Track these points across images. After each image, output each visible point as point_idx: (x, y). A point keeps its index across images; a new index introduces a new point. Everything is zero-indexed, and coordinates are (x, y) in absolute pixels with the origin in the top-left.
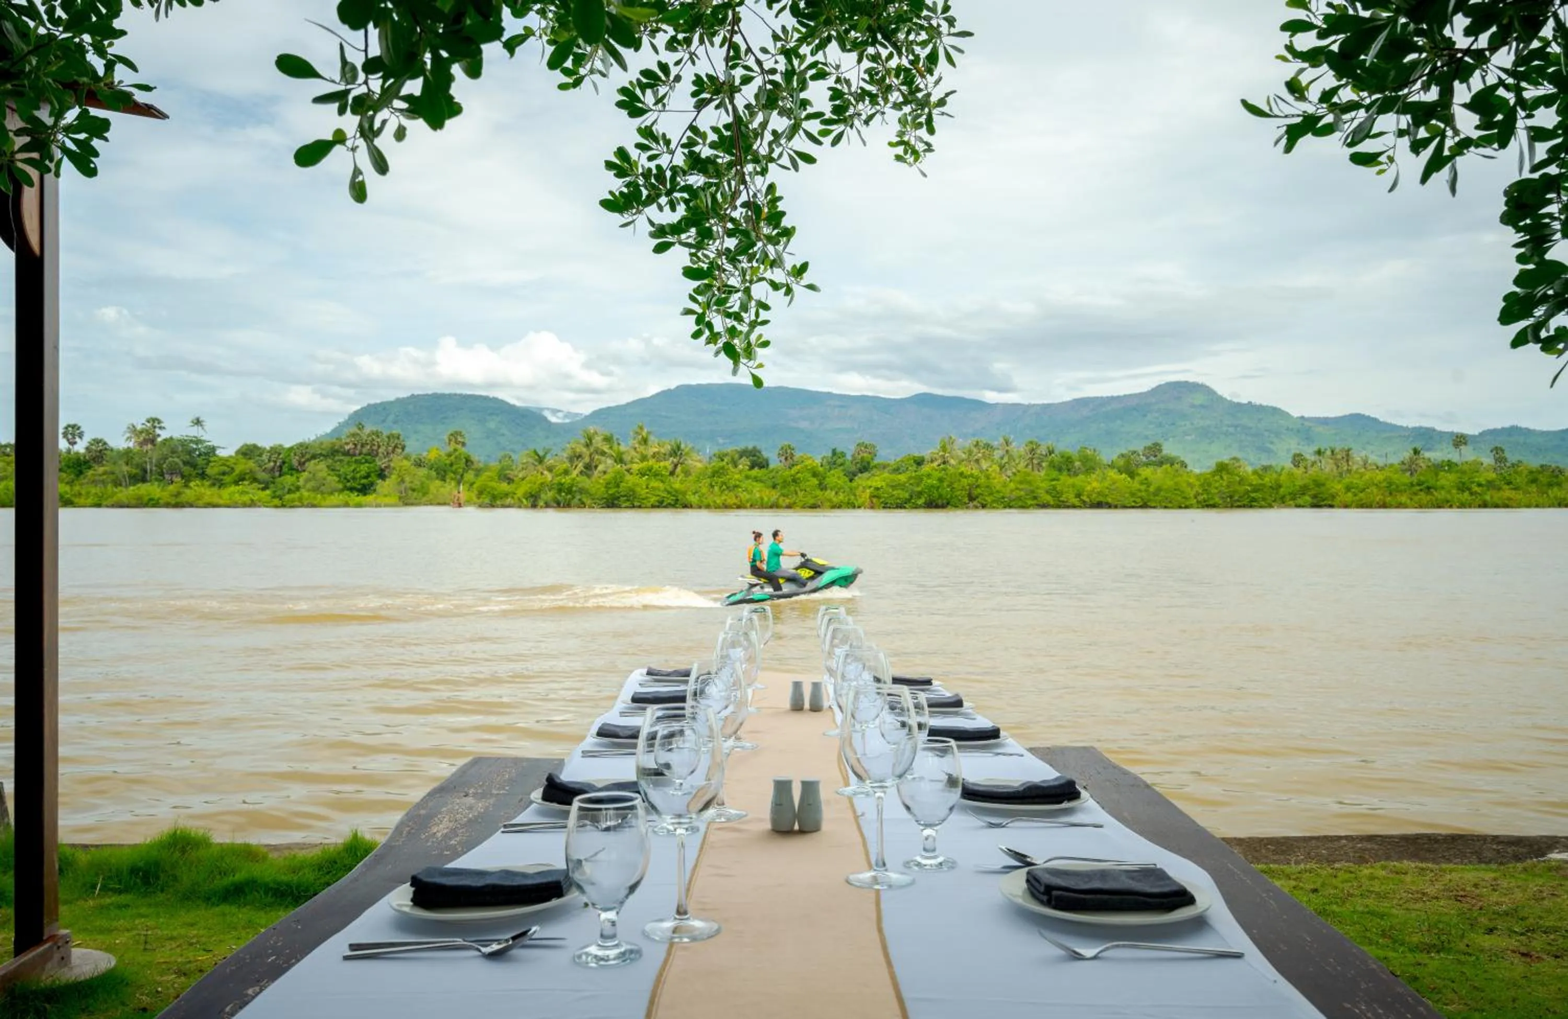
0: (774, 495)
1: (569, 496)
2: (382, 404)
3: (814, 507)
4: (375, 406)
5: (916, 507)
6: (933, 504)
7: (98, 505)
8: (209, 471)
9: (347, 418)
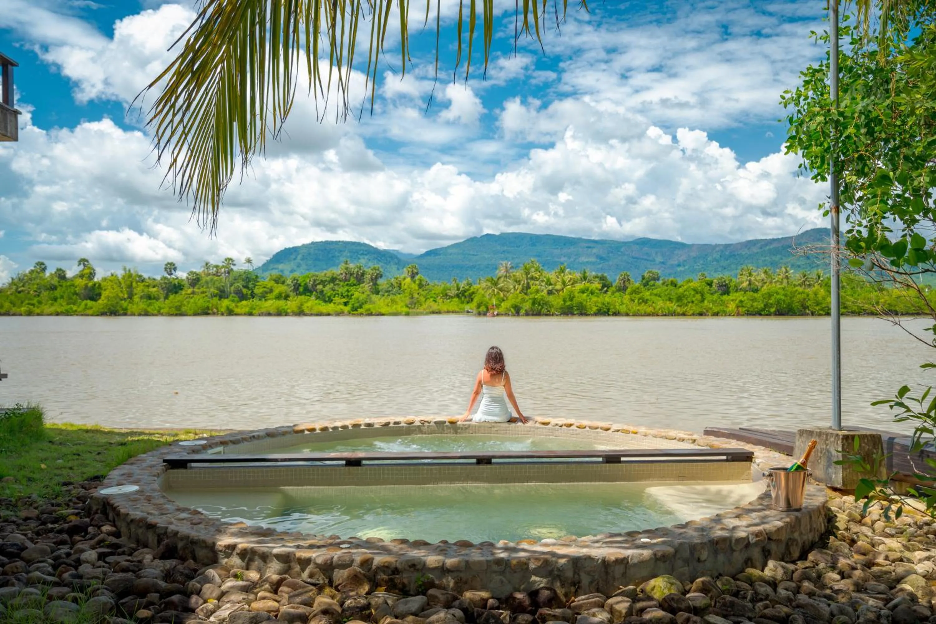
0: (673, 306)
1: (540, 307)
2: (293, 248)
3: (701, 314)
4: (289, 249)
5: (769, 315)
6: (780, 313)
7: (250, 314)
8: (256, 291)
9: (272, 257)
